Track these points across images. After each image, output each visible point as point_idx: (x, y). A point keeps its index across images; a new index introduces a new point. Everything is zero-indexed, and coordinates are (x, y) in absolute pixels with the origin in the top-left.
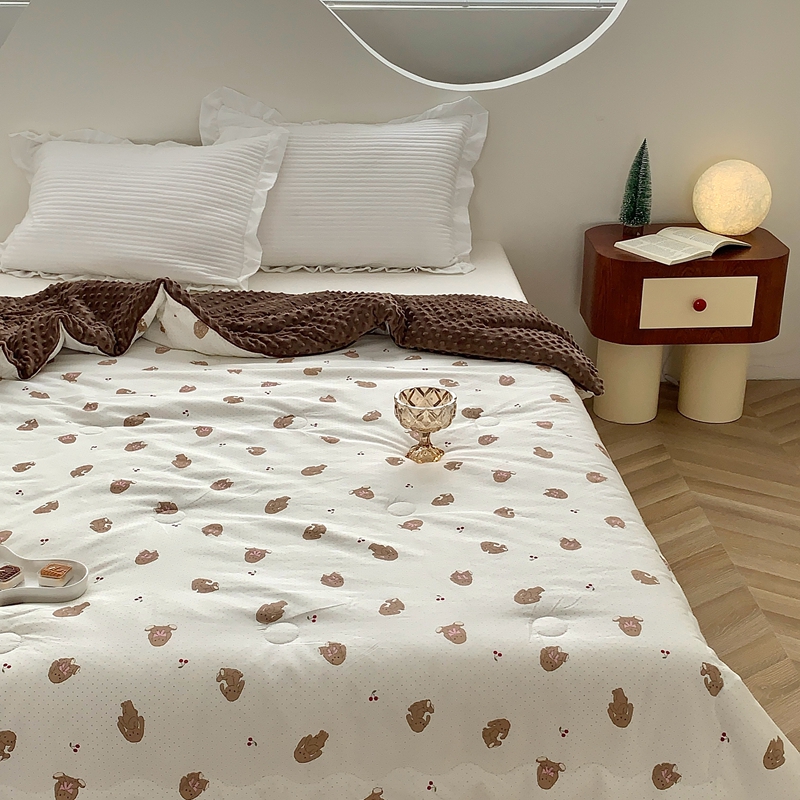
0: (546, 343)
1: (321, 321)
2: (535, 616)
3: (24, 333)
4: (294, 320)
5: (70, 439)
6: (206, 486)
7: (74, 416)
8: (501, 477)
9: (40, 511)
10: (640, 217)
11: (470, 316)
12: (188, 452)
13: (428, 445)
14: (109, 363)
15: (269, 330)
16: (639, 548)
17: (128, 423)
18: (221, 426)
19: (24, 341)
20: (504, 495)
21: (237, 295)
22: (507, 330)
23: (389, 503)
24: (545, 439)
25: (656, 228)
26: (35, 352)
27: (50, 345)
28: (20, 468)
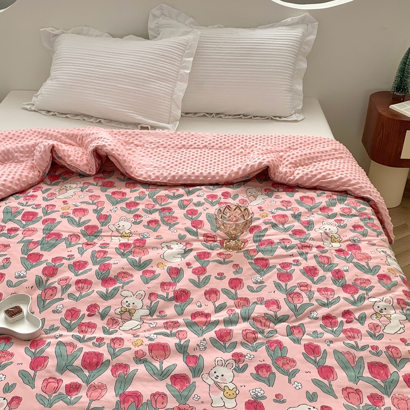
10: (404, 89)
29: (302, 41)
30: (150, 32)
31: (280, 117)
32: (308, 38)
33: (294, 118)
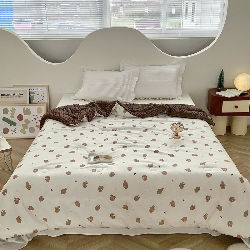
0: (202, 115)
1: (151, 110)
2: (205, 168)
3: (88, 112)
4: (145, 109)
5: (102, 134)
6: (132, 143)
7: (101, 129)
8: (194, 142)
9: (100, 147)
10: (222, 87)
11: (184, 109)
12: (127, 136)
13: (178, 135)
14: (106, 119)
15: (139, 112)
16: (226, 156)
17: (113, 130)
18: (132, 131)
19: (88, 114)
20: (195, 145)
21: (130, 104)
22: (193, 112)
23: (171, 147)
24: (203, 135)
25: (225, 89)
26: (91, 116)
27: (94, 114)
28: (94, 139)
29: (180, 70)
30: (121, 69)
31: (173, 99)
32: (182, 69)
33: (178, 98)
